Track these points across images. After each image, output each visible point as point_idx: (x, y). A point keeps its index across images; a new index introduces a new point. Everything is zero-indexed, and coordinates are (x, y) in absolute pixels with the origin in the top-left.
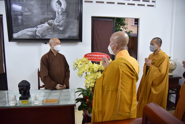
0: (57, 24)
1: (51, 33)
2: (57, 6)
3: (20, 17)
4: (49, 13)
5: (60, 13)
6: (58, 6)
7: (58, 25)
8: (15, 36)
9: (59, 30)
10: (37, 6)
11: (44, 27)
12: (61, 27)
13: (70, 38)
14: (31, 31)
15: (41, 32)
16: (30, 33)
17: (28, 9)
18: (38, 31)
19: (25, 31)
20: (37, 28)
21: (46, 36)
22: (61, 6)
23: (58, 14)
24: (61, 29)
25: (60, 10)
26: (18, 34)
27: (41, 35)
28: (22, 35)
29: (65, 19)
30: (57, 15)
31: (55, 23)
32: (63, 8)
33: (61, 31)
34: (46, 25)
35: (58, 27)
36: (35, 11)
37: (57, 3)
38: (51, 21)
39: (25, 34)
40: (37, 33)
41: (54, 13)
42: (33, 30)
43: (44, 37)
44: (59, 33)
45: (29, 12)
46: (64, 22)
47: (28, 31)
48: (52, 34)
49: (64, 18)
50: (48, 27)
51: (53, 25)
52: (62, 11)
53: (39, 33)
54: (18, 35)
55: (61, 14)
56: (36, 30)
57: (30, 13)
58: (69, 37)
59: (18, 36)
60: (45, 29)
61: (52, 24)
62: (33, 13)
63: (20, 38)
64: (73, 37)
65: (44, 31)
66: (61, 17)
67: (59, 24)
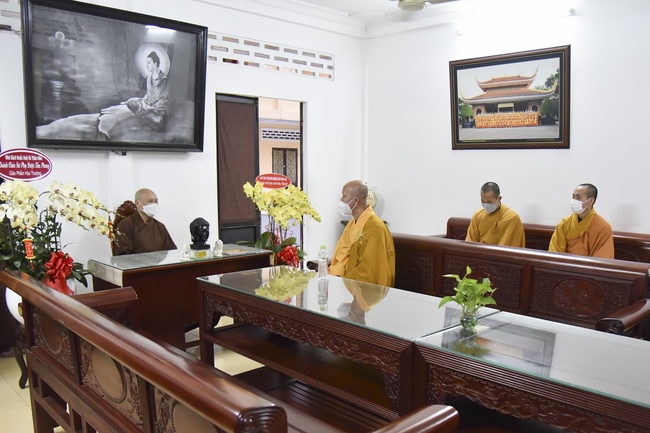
0: (149, 107)
1: (134, 128)
2: (150, 66)
3: (58, 84)
4: (130, 80)
5: (156, 83)
6: (153, 65)
7: (151, 111)
8: (42, 131)
9: (151, 121)
10: (101, 61)
11: (118, 113)
12: (157, 115)
13: (175, 143)
14: (86, 123)
15: (111, 126)
16: (81, 127)
17: (80, 66)
18: (104, 122)
19: (70, 120)
20: (101, 114)
21: (121, 134)
22: (158, 66)
23: (152, 83)
24: (157, 120)
25: (156, 76)
26: (52, 128)
27: (109, 132)
28: (61, 131)
29: (167, 98)
30: (149, 85)
31: (144, 105)
32: (163, 71)
33: (156, 124)
34: (123, 108)
35: (151, 116)
36: (97, 73)
37: (150, 59)
38: (136, 99)
39: (69, 130)
40: (100, 127)
41: (143, 81)
42: (91, 120)
43: (116, 137)
44: (153, 130)
45: (82, 73)
46: (165, 104)
47: (79, 122)
48: (136, 131)
49: (165, 94)
50: (128, 113)
51: (139, 110)
52: (160, 78)
53: (104, 127)
54: (50, 131)
55: (158, 86)
56: (98, 121)
57: (84, 76)
58: (174, 139)
59: (51, 134)
60: (120, 119)
61: (137, 107)
62: (93, 77)
63: (56, 138)
64: (182, 141)
65: (118, 123)
66: (157, 92)
67: (152, 107)
